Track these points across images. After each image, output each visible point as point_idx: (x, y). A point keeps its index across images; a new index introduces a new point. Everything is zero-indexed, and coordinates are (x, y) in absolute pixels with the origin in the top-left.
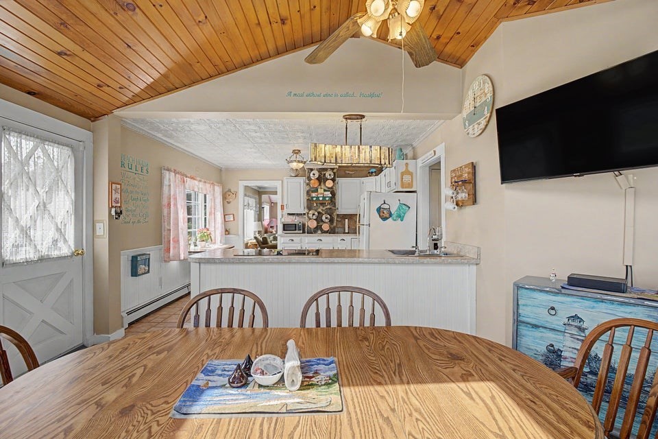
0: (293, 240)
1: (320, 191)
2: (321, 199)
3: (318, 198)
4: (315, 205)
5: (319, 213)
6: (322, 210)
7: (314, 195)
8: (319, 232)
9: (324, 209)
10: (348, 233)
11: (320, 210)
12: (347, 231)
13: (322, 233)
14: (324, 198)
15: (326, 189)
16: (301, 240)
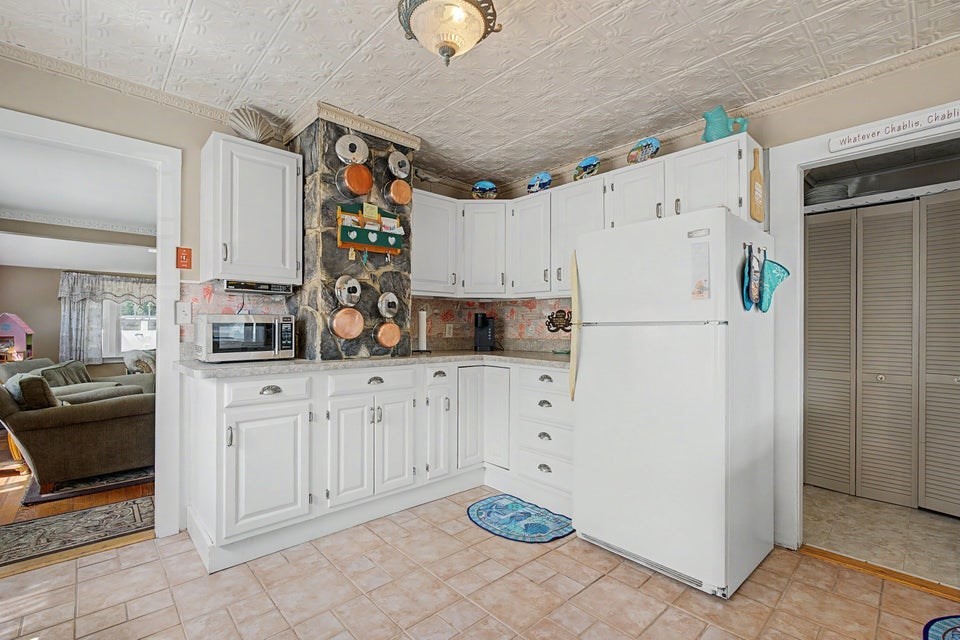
0: (276, 390)
1: (370, 211)
2: (373, 238)
3: (363, 233)
4: (352, 257)
5: (364, 286)
6: (374, 277)
7: (348, 220)
8: (364, 352)
9: (378, 273)
10: (428, 352)
11: (365, 277)
12: (423, 347)
13: (373, 354)
14: (383, 236)
15: (385, 207)
16: (310, 385)
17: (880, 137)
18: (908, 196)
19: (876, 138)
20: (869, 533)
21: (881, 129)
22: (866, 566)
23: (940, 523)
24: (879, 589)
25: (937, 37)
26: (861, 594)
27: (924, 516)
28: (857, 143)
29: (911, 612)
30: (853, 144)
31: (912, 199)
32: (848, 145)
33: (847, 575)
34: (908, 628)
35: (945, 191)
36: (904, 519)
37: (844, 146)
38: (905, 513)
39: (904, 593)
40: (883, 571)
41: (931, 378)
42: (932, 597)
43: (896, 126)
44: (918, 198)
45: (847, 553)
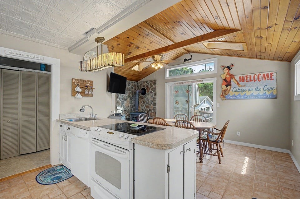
17: (21, 56)
18: (18, 70)
19: (20, 56)
20: (11, 167)
21: (22, 54)
22: (15, 176)
23: (26, 156)
24: (22, 178)
25: (36, 38)
26: (18, 182)
27: (22, 156)
28: (14, 55)
29: (31, 178)
30: (13, 54)
31: (18, 71)
32: (11, 54)
33: (12, 180)
34: (33, 182)
35: (27, 71)
36: (18, 159)
37: (10, 54)
38: (17, 158)
39: (28, 175)
40: (20, 174)
41: (23, 119)
42: (33, 173)
43: (25, 54)
44: (20, 71)
45: (8, 175)
